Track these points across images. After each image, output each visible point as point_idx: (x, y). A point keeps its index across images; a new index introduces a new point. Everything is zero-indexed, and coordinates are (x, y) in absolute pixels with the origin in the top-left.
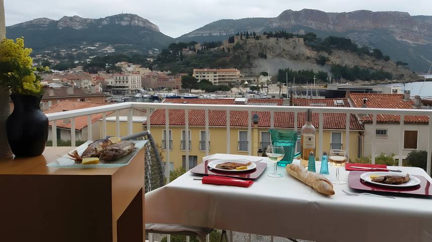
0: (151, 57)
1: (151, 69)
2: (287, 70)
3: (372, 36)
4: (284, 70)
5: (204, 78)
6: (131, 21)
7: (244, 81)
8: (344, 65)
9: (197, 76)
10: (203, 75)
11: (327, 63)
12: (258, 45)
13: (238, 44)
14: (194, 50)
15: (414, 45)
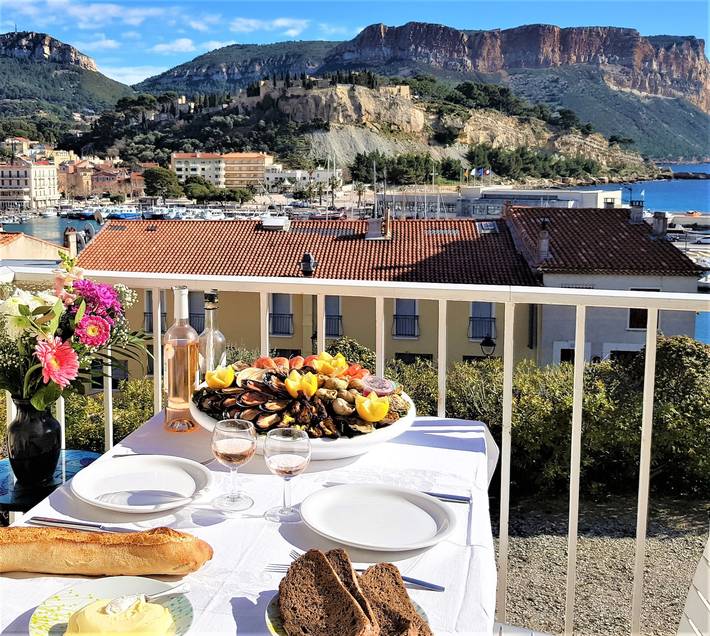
0: (77, 128)
1: (78, 153)
2: (374, 155)
3: (556, 81)
4: (367, 155)
5: (194, 173)
6: (34, 47)
7: (282, 180)
8: (495, 145)
9: (180, 170)
10: (192, 166)
11: (459, 139)
12: (311, 101)
13: (267, 97)
14: (173, 111)
15: (647, 101)
